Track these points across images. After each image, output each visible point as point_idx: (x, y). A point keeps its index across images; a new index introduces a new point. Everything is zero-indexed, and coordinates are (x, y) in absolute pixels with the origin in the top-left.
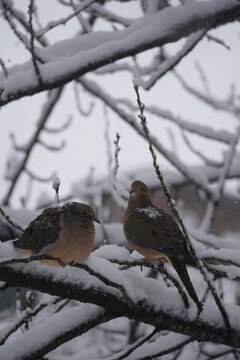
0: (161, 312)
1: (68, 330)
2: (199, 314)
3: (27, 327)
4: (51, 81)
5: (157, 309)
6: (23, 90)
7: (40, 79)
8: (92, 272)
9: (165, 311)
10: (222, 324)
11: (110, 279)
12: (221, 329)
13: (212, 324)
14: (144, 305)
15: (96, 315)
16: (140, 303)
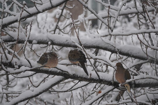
0: (80, 77)
1: (54, 83)
2: (91, 76)
3: (44, 82)
4: (55, 5)
5: (79, 76)
6: (47, 8)
7: (52, 5)
8: (58, 69)
9: (81, 76)
10: (98, 78)
11: (63, 70)
12: (97, 80)
13: (95, 78)
14: (75, 75)
15: (62, 79)
16: (74, 75)
